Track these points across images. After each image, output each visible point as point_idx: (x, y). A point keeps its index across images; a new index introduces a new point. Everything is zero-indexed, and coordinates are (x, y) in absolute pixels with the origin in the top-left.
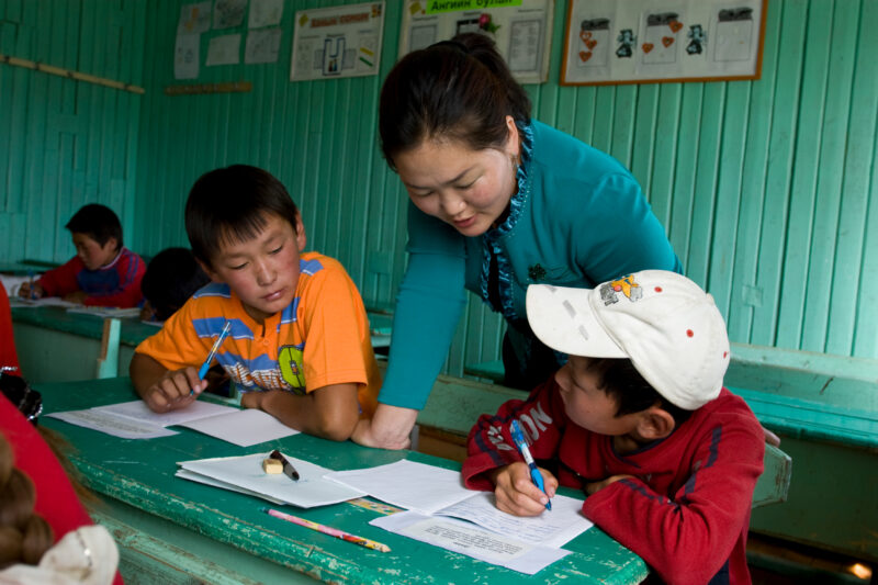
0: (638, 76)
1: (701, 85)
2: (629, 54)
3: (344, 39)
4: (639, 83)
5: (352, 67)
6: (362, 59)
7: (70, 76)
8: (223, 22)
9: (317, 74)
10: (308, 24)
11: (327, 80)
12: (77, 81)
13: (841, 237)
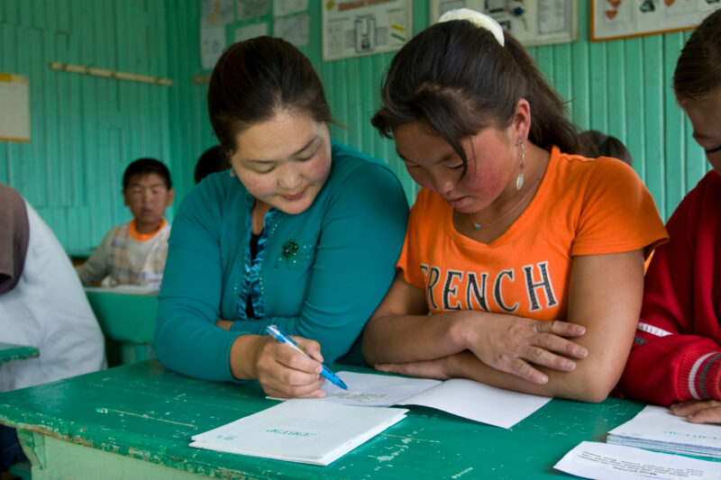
0: (663, 26)
2: (652, 8)
3: (373, 19)
4: (664, 33)
5: (385, 43)
6: (394, 36)
7: (113, 77)
8: (247, 13)
9: (351, 52)
10: (335, 8)
11: (360, 58)
12: (118, 80)
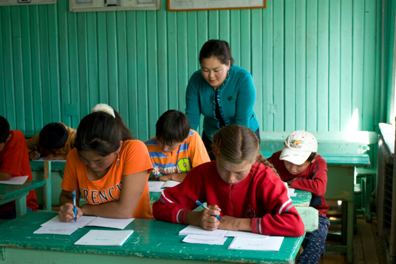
0: (208, 6)
1: (239, 10)
4: (208, 10)
9: (14, 2)
11: (20, 6)
13: (307, 79)
